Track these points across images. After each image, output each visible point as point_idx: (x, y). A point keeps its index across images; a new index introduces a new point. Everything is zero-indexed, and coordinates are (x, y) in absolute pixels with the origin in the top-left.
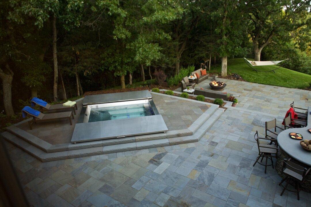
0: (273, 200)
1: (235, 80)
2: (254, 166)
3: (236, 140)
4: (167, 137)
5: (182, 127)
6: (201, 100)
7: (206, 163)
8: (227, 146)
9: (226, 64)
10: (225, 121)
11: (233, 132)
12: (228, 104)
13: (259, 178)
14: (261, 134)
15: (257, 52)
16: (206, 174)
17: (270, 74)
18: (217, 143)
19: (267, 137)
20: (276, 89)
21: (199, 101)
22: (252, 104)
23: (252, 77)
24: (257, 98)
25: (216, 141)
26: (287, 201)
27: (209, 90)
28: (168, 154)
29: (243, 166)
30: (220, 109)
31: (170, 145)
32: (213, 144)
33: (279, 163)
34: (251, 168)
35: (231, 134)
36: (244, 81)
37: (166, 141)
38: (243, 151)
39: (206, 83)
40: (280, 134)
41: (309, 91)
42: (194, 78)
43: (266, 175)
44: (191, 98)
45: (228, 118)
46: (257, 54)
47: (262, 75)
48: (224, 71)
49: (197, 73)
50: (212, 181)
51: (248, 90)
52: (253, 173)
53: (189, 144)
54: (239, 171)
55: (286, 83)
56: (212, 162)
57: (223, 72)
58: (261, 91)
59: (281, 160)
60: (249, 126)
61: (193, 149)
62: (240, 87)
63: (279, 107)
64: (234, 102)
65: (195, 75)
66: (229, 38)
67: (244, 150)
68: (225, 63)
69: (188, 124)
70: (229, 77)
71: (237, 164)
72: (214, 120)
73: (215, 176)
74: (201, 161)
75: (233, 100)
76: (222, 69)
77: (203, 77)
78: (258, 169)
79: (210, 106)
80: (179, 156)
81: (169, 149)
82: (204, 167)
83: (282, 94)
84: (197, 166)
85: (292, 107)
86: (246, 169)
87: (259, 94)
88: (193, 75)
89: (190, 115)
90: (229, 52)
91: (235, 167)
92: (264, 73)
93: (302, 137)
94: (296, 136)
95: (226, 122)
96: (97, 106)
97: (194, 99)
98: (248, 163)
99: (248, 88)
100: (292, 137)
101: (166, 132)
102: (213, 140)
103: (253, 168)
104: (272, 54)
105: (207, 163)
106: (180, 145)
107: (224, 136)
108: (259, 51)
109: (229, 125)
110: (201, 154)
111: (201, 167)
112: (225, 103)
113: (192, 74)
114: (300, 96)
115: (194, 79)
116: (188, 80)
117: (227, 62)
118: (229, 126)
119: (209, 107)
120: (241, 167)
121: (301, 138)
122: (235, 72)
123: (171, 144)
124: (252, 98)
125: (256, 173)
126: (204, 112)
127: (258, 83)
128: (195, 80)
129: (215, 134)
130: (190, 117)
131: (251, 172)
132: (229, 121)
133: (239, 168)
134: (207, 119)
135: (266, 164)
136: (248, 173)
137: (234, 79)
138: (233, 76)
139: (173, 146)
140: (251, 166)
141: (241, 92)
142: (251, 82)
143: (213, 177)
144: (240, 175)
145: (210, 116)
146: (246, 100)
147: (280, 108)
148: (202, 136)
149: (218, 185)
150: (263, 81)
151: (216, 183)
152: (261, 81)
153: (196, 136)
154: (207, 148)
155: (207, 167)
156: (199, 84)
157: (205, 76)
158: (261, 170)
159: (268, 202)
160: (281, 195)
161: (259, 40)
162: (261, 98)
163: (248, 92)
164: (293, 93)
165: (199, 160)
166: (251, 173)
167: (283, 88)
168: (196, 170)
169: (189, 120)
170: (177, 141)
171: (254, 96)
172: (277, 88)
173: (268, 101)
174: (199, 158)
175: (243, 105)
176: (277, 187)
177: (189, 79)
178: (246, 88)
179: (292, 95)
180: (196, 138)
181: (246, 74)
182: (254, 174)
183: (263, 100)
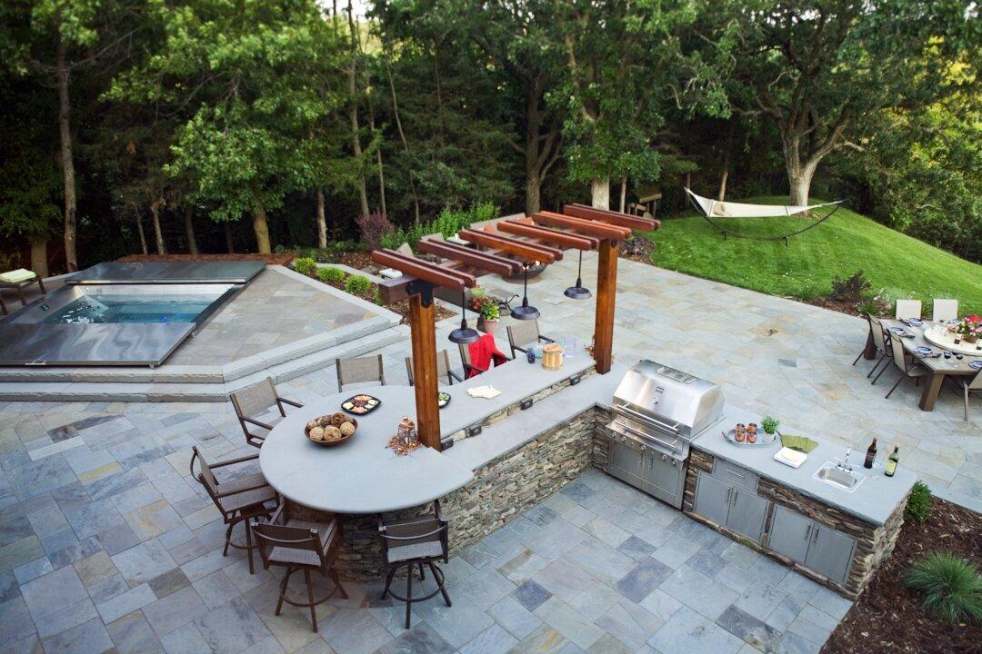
4: (151, 381)
7: (167, 452)
15: (794, 177)
46: (796, 184)
61: (190, 417)
64: (484, 314)
68: (600, 199)
74: (164, 447)
79: (372, 316)
81: (137, 410)
82: (148, 461)
84: (138, 455)
94: (361, 403)
96: (101, 290)
100: (348, 404)
105: (170, 453)
108: (801, 174)
110: (189, 431)
111: (143, 460)
112: (451, 315)
117: (607, 198)
119: (365, 318)
123: (151, 399)
126: (332, 329)
130: (270, 339)
134: (320, 350)
139: (154, 404)
145: (343, 342)
153: (229, 387)
155: (155, 462)
165: (162, 444)
169: (258, 345)
170: (167, 393)
174: (171, 438)
180: (220, 393)
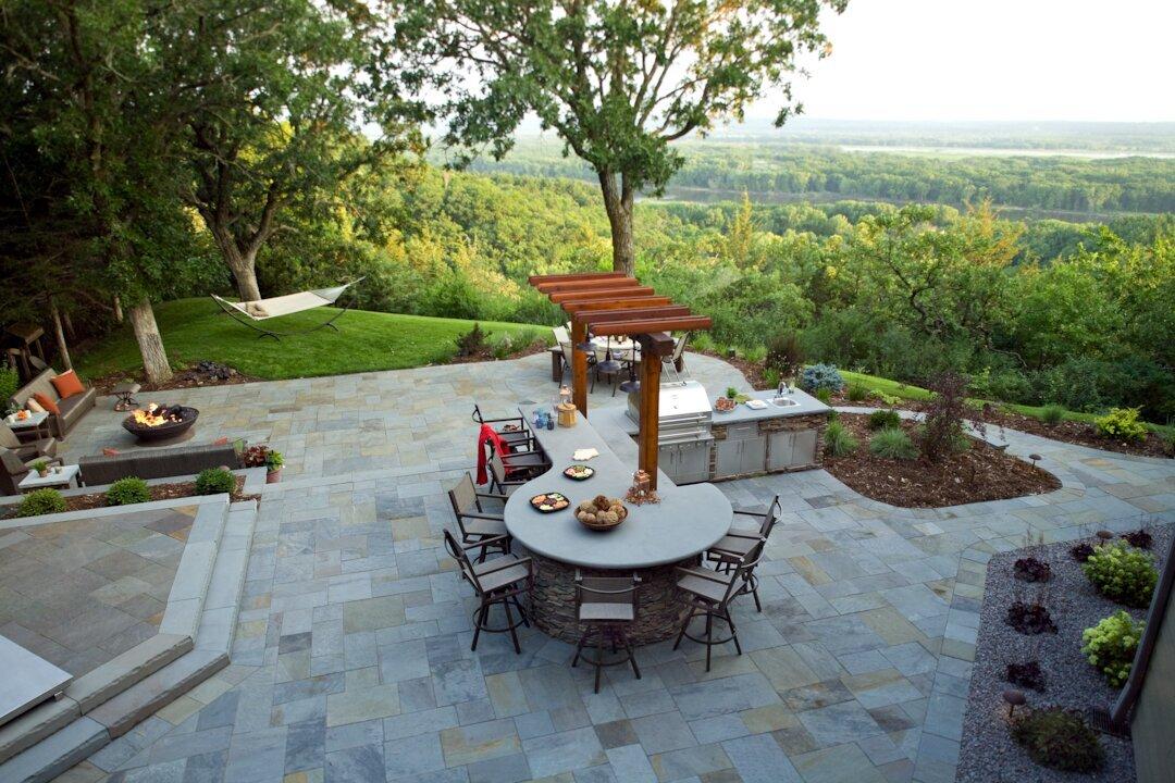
0: (589, 718)
1: (213, 384)
2: (474, 648)
3: (366, 593)
4: (80, 712)
5: (128, 639)
6: (136, 496)
7: (316, 725)
8: (349, 628)
9: (155, 330)
10: (280, 543)
11: (337, 572)
12: (254, 479)
13: (511, 678)
14: (428, 541)
15: (240, 270)
16: (344, 764)
17: (326, 337)
18: (308, 635)
19: (470, 538)
20: (372, 384)
21: (129, 503)
22: (329, 455)
23: (271, 361)
24: (333, 427)
25: (299, 629)
26: (618, 698)
27: (134, 450)
28: (130, 777)
29: (444, 666)
30: (236, 505)
31: (113, 739)
32: (295, 643)
33: (542, 601)
34: (470, 660)
35: (332, 580)
36: (251, 380)
37: (87, 730)
38: (412, 618)
39: (96, 424)
40: (505, 514)
41: (463, 365)
42: (36, 416)
43: (524, 659)
44: (80, 504)
45: (285, 529)
46: (244, 277)
47: (299, 346)
48: (156, 360)
49: (39, 393)
50: (384, 775)
51: (283, 410)
52: (487, 671)
53: (197, 690)
54: (444, 687)
55: (389, 354)
56: (338, 710)
57: (150, 366)
58: (332, 401)
59: (546, 591)
60: (377, 530)
61: (229, 702)
62: (249, 407)
63: (416, 437)
64: (270, 464)
65: (33, 403)
66: (135, 225)
67: (411, 614)
68: (147, 327)
69: (149, 613)
70: (182, 379)
71: (423, 669)
72: (242, 554)
73: (380, 751)
74: (295, 728)
75: (263, 459)
76: (145, 354)
77: (77, 406)
78: (490, 651)
79: (195, 508)
80: (191, 760)
81: (120, 755)
82: (323, 744)
83: (401, 394)
84: (288, 754)
85: (481, 421)
86: (458, 670)
87: (327, 413)
88: (27, 407)
89: (127, 573)
90: (154, 282)
91: (422, 683)
92: (303, 337)
93: (566, 500)
94: (548, 501)
95: (289, 547)
97: (96, 505)
98: (453, 650)
99: (280, 403)
100: (544, 507)
101: (64, 690)
102: (286, 631)
103: (476, 656)
104: (288, 269)
105: (322, 722)
106: (158, 714)
107: (316, 599)
108: (246, 265)
109: (305, 552)
110: (276, 703)
111: (311, 749)
112: (242, 480)
113: (17, 405)
114: (450, 386)
115: (38, 423)
116: (13, 435)
117: (154, 323)
118: (308, 556)
119: (191, 514)
120: (441, 674)
121: (566, 503)
122: (196, 354)
123: (114, 734)
124: (316, 434)
125: (492, 666)
126: (185, 539)
127: (305, 377)
128: (43, 425)
129: (277, 605)
130: (134, 585)
131: (478, 671)
132: (295, 537)
133: (436, 680)
134: (215, 563)
135: (511, 622)
136: (471, 679)
137: (208, 381)
138: (198, 371)
139: (129, 735)
140: (467, 654)
141: (267, 424)
142: (278, 378)
143: (377, 757)
144: (454, 700)
145: (219, 546)
146: (301, 444)
147: (418, 439)
148: (235, 636)
149: (412, 773)
150: (317, 367)
151: (403, 772)
152: (309, 367)
153: (213, 646)
154: (280, 668)
155: (331, 738)
156: (69, 436)
157: (83, 399)
158: (501, 650)
159: (579, 731)
160: (596, 691)
161: (233, 225)
162: (347, 423)
163: (287, 416)
164: (427, 381)
165: (284, 730)
166: (480, 675)
167: (389, 372)
168: (297, 770)
169: (139, 598)
170: (140, 706)
171: (318, 423)
172: (375, 378)
173: (371, 426)
174: (275, 720)
175: (302, 465)
176: (572, 675)
177: (15, 430)
178: (273, 404)
179: (429, 388)
180: (217, 655)
181: (245, 354)
182: (490, 674)
183: (355, 428)
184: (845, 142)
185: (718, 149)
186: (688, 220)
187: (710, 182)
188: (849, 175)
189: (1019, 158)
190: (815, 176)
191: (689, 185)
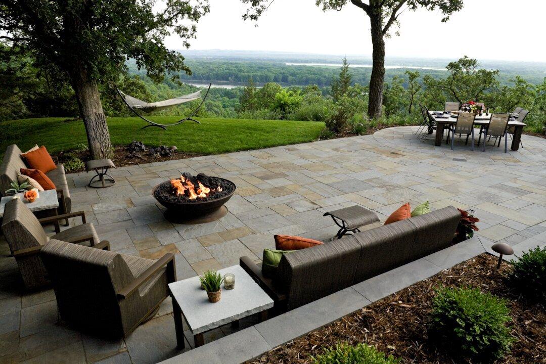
36: (191, 156)
42: (45, 197)
68: (97, 106)
142: (213, 153)
163: (285, 181)
167: (298, 145)
184: (287, 61)
185: (231, 63)
186: (223, 95)
187: (230, 78)
188: (292, 75)
189: (360, 68)
190: (277, 76)
191: (220, 80)
